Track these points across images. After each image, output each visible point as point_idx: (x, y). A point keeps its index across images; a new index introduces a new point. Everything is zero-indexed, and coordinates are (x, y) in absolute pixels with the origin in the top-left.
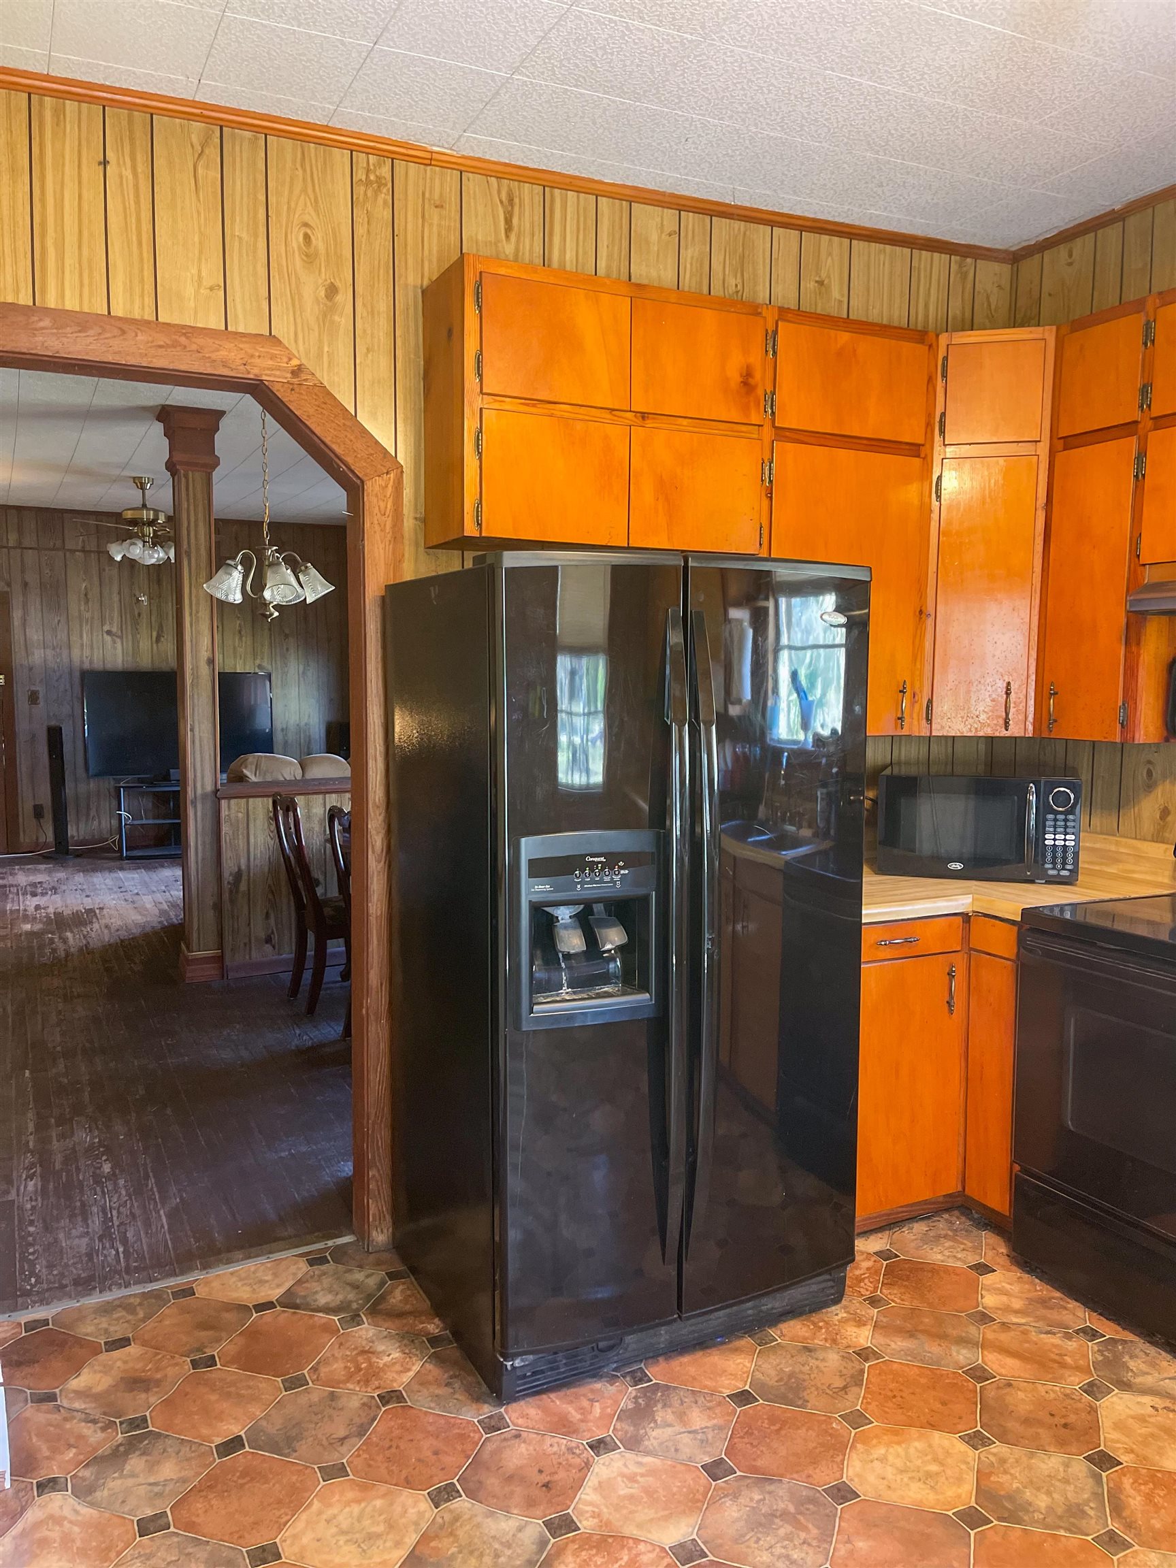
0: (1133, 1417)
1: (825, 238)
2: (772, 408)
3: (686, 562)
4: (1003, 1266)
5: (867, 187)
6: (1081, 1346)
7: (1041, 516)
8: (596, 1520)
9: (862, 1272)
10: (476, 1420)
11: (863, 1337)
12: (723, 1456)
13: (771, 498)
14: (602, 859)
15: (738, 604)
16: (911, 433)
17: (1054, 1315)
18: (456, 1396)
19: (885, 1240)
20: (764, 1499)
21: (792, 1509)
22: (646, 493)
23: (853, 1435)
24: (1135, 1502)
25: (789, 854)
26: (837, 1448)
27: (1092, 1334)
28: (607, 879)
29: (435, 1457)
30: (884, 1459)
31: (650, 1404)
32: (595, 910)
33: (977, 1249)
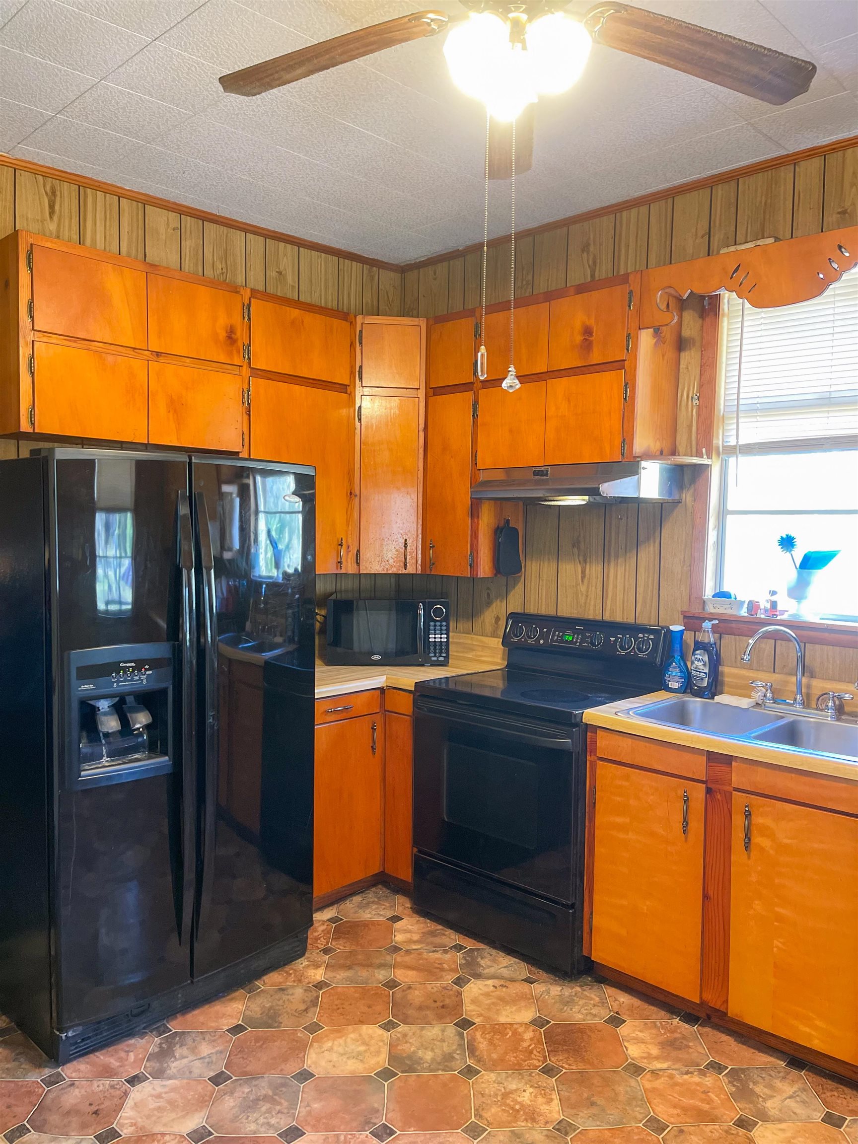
0: (482, 995)
1: (282, 245)
2: (248, 355)
3: (190, 459)
4: (409, 915)
5: (307, 217)
6: (453, 956)
7: (422, 434)
8: (133, 1128)
9: (319, 933)
10: (39, 1080)
11: (318, 975)
12: (223, 1069)
13: (249, 415)
14: (133, 664)
15: (229, 482)
16: (341, 377)
17: (437, 940)
18: (23, 1066)
19: (334, 911)
20: (252, 1090)
21: (270, 1093)
22: (160, 407)
23: (311, 1038)
24: (482, 1045)
25: (268, 655)
26: (300, 1048)
27: (458, 948)
28: (136, 678)
29: (8, 1110)
30: (330, 1050)
31: (171, 1046)
32: (127, 701)
33: (392, 907)
